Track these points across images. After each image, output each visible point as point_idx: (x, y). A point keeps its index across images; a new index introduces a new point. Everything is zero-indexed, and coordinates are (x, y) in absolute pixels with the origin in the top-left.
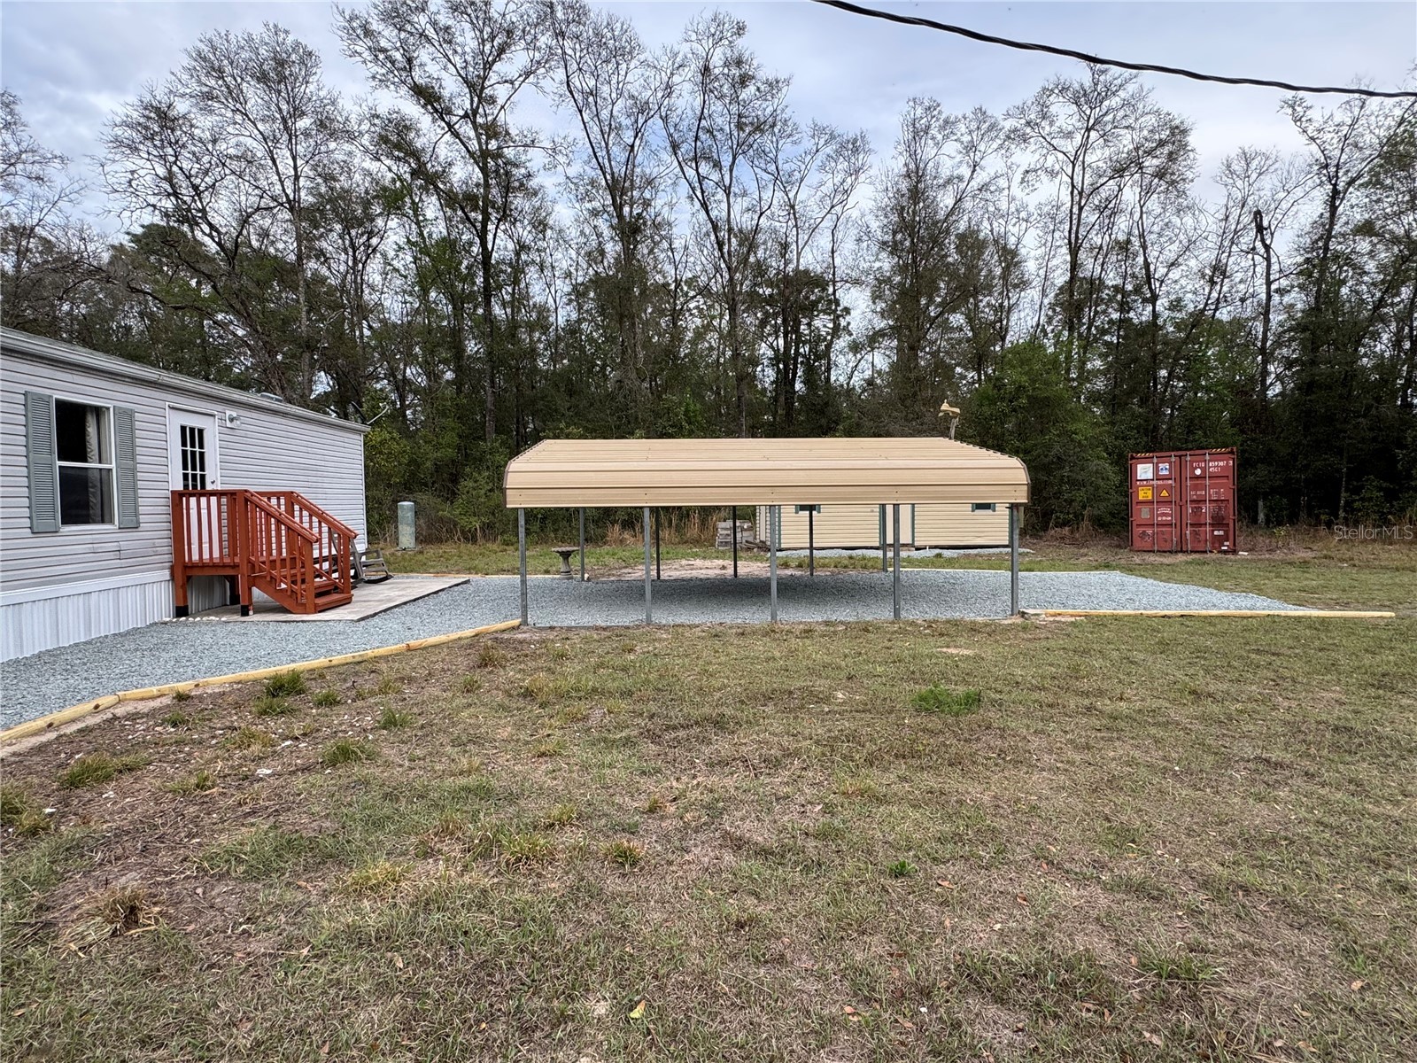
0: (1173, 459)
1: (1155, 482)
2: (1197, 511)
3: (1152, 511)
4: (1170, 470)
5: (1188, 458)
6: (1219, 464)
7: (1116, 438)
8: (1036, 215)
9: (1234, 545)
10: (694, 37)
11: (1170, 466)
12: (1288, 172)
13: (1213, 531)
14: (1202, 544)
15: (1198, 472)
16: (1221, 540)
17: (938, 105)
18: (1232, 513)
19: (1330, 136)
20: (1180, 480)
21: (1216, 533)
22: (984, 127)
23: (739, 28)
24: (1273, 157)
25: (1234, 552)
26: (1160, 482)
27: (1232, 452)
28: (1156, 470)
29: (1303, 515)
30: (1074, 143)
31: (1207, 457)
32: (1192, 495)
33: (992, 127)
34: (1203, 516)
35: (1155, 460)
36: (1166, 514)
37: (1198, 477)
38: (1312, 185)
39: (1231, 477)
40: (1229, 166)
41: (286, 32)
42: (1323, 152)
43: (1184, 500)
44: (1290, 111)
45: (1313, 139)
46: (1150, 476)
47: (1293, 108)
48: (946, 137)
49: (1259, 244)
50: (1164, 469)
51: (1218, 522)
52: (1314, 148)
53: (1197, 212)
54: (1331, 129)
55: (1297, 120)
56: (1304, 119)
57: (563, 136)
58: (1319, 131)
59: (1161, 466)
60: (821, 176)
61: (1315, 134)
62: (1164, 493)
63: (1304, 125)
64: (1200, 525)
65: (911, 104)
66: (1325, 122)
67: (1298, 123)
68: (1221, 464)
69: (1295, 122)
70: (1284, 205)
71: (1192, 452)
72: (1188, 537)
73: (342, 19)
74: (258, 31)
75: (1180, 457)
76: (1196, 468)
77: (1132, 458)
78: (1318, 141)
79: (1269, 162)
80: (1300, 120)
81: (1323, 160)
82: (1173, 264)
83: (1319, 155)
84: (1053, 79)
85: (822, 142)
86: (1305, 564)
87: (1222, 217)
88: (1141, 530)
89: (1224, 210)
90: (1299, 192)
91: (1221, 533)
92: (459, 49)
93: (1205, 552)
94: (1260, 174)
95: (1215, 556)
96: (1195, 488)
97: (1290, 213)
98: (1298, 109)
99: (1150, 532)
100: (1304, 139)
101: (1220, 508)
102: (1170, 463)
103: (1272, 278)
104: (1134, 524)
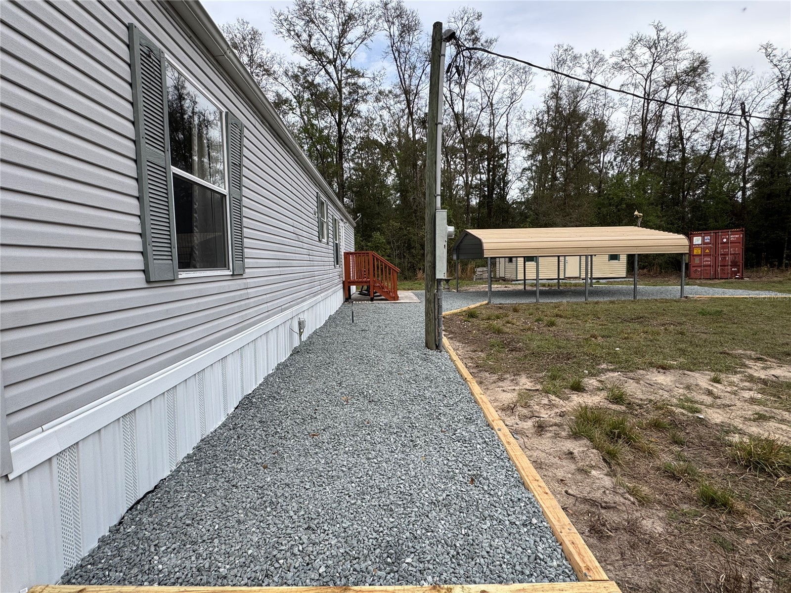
0: (712, 234)
1: (702, 246)
2: (724, 259)
3: (700, 260)
4: (711, 239)
5: (720, 234)
6: (735, 236)
7: (668, 224)
8: (618, 105)
9: (742, 275)
10: (453, 20)
11: (711, 238)
12: (760, 82)
13: (731, 269)
14: (726, 275)
15: (725, 240)
16: (735, 273)
17: (572, 49)
18: (741, 259)
19: (785, 64)
20: (716, 244)
21: (733, 269)
22: (597, 60)
23: (479, 16)
24: (751, 72)
25: (742, 278)
26: (705, 246)
27: (742, 231)
28: (703, 240)
29: (763, 262)
30: (647, 69)
31: (730, 233)
32: (722, 251)
33: (601, 60)
34: (727, 261)
35: (703, 235)
36: (708, 261)
37: (725, 243)
38: (773, 89)
39: (741, 243)
40: (726, 78)
41: (248, 23)
42: (781, 72)
43: (717, 254)
44: (764, 51)
45: (776, 65)
46: (700, 242)
47: (766, 49)
48: (574, 65)
49: (743, 121)
50: (708, 239)
51: (734, 264)
52: (776, 70)
53: (707, 103)
54: (786, 61)
55: (768, 55)
56: (771, 55)
57: (378, 71)
58: (780, 61)
59: (706, 238)
60: (505, 86)
61: (777, 63)
62: (707, 251)
63: (771, 58)
64: (725, 266)
65: (557, 47)
66: (783, 57)
67: (768, 57)
68: (737, 236)
69: (767, 56)
70: (758, 100)
71: (722, 231)
72: (719, 271)
73: (274, 15)
74: (234, 23)
75: (716, 233)
76: (724, 238)
77: (691, 234)
78: (779, 67)
79: (749, 75)
80: (769, 55)
81: (780, 76)
82: (694, 131)
83: (778, 73)
84: (635, 34)
85: (508, 69)
86: (780, 282)
87: (720, 104)
88: (695, 268)
89: (721, 100)
90: (766, 92)
91: (736, 269)
92: (330, 28)
93: (727, 279)
94: (743, 82)
95: (733, 280)
96: (723, 248)
97: (761, 104)
98: (769, 50)
99: (699, 270)
100: (771, 65)
101: (735, 258)
102: (711, 236)
103: (750, 138)
104: (691, 266)
